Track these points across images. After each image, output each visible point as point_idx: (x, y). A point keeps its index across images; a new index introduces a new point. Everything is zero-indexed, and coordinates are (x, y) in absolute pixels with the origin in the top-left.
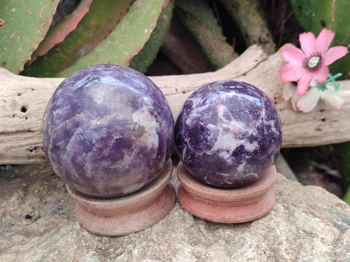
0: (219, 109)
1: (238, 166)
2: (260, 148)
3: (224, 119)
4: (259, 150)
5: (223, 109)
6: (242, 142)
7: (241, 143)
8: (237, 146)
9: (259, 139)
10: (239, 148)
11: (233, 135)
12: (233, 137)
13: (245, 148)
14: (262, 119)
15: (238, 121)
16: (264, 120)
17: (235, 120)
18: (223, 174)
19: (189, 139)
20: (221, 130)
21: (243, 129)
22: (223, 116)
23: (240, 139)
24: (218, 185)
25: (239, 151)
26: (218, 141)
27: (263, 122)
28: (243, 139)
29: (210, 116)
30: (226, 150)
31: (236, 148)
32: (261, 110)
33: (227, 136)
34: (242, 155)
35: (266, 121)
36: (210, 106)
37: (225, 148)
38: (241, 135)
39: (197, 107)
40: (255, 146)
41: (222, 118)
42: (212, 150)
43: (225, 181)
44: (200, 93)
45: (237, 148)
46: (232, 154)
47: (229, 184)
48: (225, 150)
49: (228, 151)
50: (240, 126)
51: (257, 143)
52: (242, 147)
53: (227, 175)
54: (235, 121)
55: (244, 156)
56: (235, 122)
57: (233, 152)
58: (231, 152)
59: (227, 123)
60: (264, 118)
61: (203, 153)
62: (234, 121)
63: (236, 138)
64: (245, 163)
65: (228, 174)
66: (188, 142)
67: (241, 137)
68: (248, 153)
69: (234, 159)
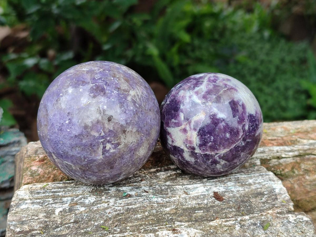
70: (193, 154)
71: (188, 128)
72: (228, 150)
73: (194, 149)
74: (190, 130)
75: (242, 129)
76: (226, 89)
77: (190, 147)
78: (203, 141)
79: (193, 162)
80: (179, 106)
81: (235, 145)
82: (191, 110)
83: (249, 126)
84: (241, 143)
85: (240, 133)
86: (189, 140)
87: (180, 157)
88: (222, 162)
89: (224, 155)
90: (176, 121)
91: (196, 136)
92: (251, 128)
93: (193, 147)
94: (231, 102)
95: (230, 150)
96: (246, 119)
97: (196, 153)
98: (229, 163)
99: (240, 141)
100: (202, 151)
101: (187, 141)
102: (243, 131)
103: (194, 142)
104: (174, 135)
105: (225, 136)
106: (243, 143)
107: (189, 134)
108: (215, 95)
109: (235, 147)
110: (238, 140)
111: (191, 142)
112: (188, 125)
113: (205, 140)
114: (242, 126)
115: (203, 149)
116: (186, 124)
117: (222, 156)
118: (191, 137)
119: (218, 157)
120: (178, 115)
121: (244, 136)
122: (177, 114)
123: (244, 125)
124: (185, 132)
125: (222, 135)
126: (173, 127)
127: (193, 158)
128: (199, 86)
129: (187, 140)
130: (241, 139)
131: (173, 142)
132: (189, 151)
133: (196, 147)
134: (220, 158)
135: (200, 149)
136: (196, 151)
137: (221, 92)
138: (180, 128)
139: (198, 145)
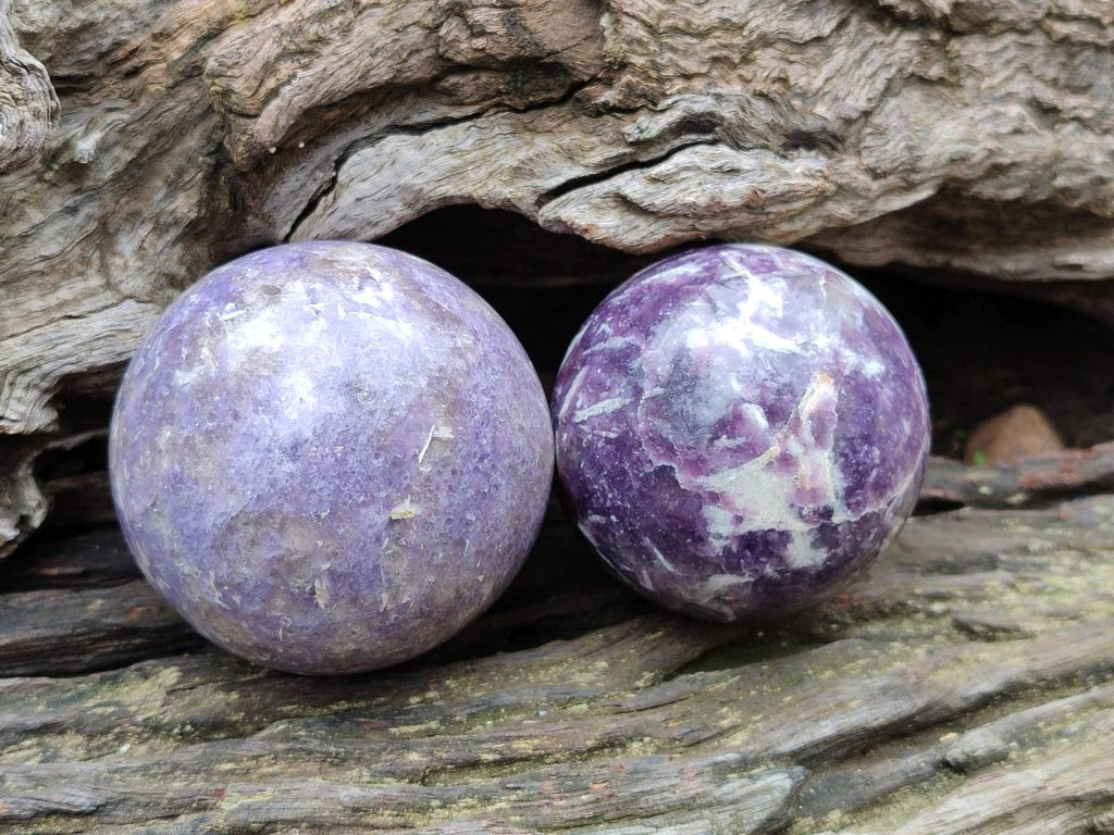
0: (814, 385)
1: (722, 572)
2: (818, 573)
3: (807, 427)
5: (825, 394)
6: (798, 527)
7: (793, 528)
8: (774, 526)
9: (839, 550)
10: (776, 536)
11: (793, 492)
12: (788, 493)
13: (789, 546)
14: (889, 503)
15: (835, 463)
16: (892, 506)
17: (832, 455)
18: (661, 557)
19: (659, 391)
20: (775, 450)
21: (830, 494)
23: (801, 516)
24: (608, 561)
25: (767, 543)
26: (741, 472)
27: (885, 512)
28: (806, 521)
29: (775, 385)
30: (738, 510)
31: (767, 529)
33: (775, 479)
34: (762, 556)
35: (892, 515)
36: (794, 354)
37: (739, 503)
38: (810, 506)
39: (756, 319)
40: (814, 560)
41: (804, 418)
42: (701, 480)
43: (644, 572)
44: (785, 277)
45: (769, 531)
46: (742, 537)
47: (642, 583)
48: (735, 509)
49: (739, 520)
50: (830, 483)
51: (825, 555)
52: (785, 537)
53: (669, 567)
54: (830, 458)
55: (766, 563)
56: (827, 461)
57: (750, 533)
58: (744, 529)
59: (804, 445)
60: (895, 501)
61: (666, 464)
62: (826, 454)
63: (792, 506)
64: (746, 579)
65: (675, 567)
66: (647, 394)
67: (804, 513)
68: (781, 562)
69: (735, 549)
70: (825, 535)
71: (795, 448)
73: (828, 513)
74: (805, 452)
77: (815, 512)
78: (855, 472)
86: (808, 487)
90: (740, 441)
91: (830, 466)
93: (825, 507)
97: (837, 526)
100: (852, 511)
101: (802, 495)
103: (826, 490)
107: (805, 467)
111: (814, 494)
112: (793, 437)
113: (860, 468)
115: (857, 502)
116: (786, 437)
118: (814, 477)
126: (729, 467)
127: (825, 549)
129: (800, 491)
132: (810, 531)
133: (836, 505)
135: (849, 506)
136: (836, 519)
138: (763, 460)
139: (841, 493)
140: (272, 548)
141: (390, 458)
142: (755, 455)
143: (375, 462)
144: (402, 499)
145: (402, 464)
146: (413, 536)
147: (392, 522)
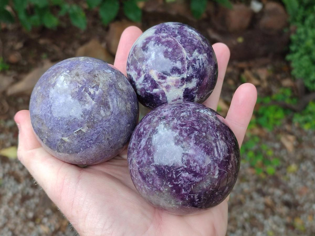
0: (152, 75)
2: (200, 79)
3: (160, 80)
4: (200, 81)
5: (155, 73)
6: (185, 86)
7: (184, 88)
8: (183, 92)
9: (194, 75)
10: (186, 91)
11: (175, 87)
12: (176, 88)
13: (189, 88)
14: (187, 59)
16: (188, 58)
20: (164, 89)
21: (178, 78)
22: (159, 79)
23: (181, 86)
25: (187, 93)
26: (168, 97)
27: (189, 60)
28: (184, 84)
32: (182, 52)
33: (171, 91)
34: (191, 93)
35: (191, 58)
36: (145, 76)
38: (180, 83)
40: (195, 82)
46: (184, 98)
48: (177, 99)
51: (194, 79)
52: (187, 89)
55: (193, 93)
56: (170, 78)
57: (183, 97)
58: (182, 97)
59: (165, 82)
60: (187, 57)
62: (168, 78)
63: (178, 88)
64: (197, 96)
68: (193, 90)
69: (187, 99)
70: (189, 79)
71: (165, 85)
72: (183, 48)
73: (183, 79)
74: (166, 83)
75: (165, 38)
76: (134, 55)
77: (182, 82)
79: (197, 79)
80: (148, 94)
81: (179, 43)
82: (149, 83)
83: (164, 33)
84: (178, 39)
85: (169, 40)
86: (175, 83)
87: (194, 92)
88: (195, 54)
89: (188, 53)
90: (161, 95)
91: (171, 77)
92: (166, 31)
93: (181, 80)
94: (143, 49)
95: (184, 47)
96: (158, 35)
97: (187, 77)
98: (197, 49)
99: (176, 40)
100: (185, 72)
101: (177, 85)
102: (168, 37)
103: (177, 79)
104: (173, 98)
105: (170, 52)
106: (178, 37)
107: (169, 83)
108: (137, 63)
109: (181, 44)
110: (175, 41)
111: (177, 82)
112: (162, 84)
114: (163, 39)
115: (183, 71)
116: (162, 86)
117: (189, 54)
118: (173, 82)
119: (190, 58)
120: (155, 94)
121: (172, 36)
122: (155, 96)
123: (162, 37)
124: (168, 87)
125: (170, 55)
126: (166, 99)
127: (193, 79)
128: (132, 78)
130: (174, 38)
131: (179, 99)
132: (186, 84)
133: (181, 77)
134: (191, 56)
135: (183, 73)
136: (185, 77)
137: (135, 58)
138: (166, 92)
139: (179, 75)
140: (39, 126)
141: (68, 127)
142: (164, 93)
143: (65, 126)
144: (67, 137)
145: (70, 130)
146: (66, 145)
147: (62, 140)
